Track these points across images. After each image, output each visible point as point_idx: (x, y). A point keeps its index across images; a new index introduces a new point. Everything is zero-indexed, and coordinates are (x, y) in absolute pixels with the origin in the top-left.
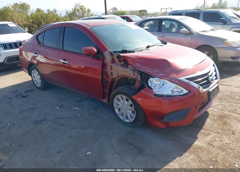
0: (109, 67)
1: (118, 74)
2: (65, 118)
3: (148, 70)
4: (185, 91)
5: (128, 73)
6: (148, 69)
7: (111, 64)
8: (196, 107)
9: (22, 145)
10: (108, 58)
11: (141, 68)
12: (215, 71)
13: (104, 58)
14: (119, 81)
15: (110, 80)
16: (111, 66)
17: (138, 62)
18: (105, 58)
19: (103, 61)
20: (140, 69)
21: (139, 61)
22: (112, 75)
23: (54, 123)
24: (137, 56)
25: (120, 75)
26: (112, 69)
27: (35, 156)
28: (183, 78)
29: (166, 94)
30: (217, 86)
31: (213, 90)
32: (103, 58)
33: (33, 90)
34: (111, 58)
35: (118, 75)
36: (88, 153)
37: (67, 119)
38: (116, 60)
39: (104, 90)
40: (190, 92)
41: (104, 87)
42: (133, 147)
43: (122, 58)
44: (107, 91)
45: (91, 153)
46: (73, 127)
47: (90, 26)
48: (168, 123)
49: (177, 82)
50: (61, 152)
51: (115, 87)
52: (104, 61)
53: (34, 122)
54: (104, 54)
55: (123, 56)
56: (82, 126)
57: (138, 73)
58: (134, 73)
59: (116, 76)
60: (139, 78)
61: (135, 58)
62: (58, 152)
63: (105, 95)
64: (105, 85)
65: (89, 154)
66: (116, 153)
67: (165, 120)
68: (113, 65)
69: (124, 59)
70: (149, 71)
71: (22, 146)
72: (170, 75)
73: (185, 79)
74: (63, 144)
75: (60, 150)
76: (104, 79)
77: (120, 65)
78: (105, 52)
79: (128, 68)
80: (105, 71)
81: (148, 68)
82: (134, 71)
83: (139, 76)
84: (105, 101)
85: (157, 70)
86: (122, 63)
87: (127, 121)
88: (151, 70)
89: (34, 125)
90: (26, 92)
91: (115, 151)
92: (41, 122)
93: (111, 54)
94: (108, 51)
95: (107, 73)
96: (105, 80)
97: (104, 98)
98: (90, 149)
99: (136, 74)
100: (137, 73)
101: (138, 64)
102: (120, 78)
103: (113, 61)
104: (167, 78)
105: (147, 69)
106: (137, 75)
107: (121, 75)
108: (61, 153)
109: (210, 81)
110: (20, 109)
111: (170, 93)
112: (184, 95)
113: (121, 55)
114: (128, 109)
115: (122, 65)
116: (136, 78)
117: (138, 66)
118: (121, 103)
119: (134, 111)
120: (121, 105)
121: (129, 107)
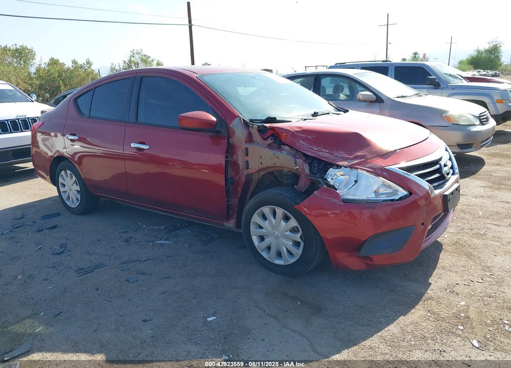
0: (241, 150)
1: (261, 163)
2: (144, 261)
3: (324, 154)
4: (402, 192)
5: (284, 160)
6: (324, 152)
7: (245, 145)
8: (423, 224)
9: (62, 312)
10: (239, 133)
11: (310, 150)
12: (450, 159)
13: (230, 134)
14: (260, 181)
15: (243, 179)
16: (247, 149)
17: (303, 139)
18: (234, 132)
19: (228, 141)
20: (308, 151)
21: (304, 136)
22: (247, 168)
23: (123, 271)
24: (300, 128)
25: (265, 167)
26: (247, 155)
27: (95, 331)
28: (395, 168)
29: (364, 197)
30: (458, 187)
31: (452, 193)
32: (228, 133)
33: (59, 214)
34: (246, 132)
35: (261, 167)
36: (209, 319)
37: (149, 261)
38: (256, 136)
39: (228, 201)
40: (411, 194)
41: (228, 194)
42: (299, 303)
43: (270, 132)
44: (235, 201)
45: (215, 318)
46: (167, 276)
47: (197, 74)
48: (370, 259)
49: (385, 174)
50: (150, 320)
51: (252, 194)
52: (230, 139)
53: (78, 271)
54: (231, 126)
55: (272, 128)
56: (185, 272)
57: (304, 161)
58: (295, 161)
59: (257, 169)
60: (305, 169)
61: (297, 131)
62: (145, 321)
63: (231, 213)
64: (230, 190)
65: (211, 321)
66: (267, 315)
67: (364, 252)
68: (250, 146)
69: (273, 133)
70: (326, 155)
71: (61, 315)
72: (368, 161)
73: (399, 168)
74: (151, 307)
75: (147, 318)
76: (229, 178)
77: (264, 146)
78: (232, 122)
79: (283, 151)
80: (233, 159)
81: (324, 150)
82: (295, 157)
83: (307, 165)
84: (231, 224)
85: (341, 152)
86: (270, 141)
87: (280, 262)
88: (329, 153)
89: (79, 275)
90: (44, 217)
91: (264, 311)
92: (94, 269)
93: (246, 124)
94: (238, 118)
95: (235, 164)
96: (231, 178)
97: (228, 218)
98: (212, 312)
99: (300, 161)
100: (302, 161)
101: (302, 142)
102: (263, 173)
103: (250, 139)
104: (364, 167)
105: (322, 152)
106: (302, 163)
107: (268, 166)
108: (150, 322)
109: (446, 175)
110: (40, 249)
111: (372, 196)
112: (401, 199)
113: (267, 125)
114: (287, 237)
115: (270, 146)
116: (300, 171)
117: (303, 145)
118: (271, 223)
119: (300, 241)
120: (269, 227)
121: (288, 233)
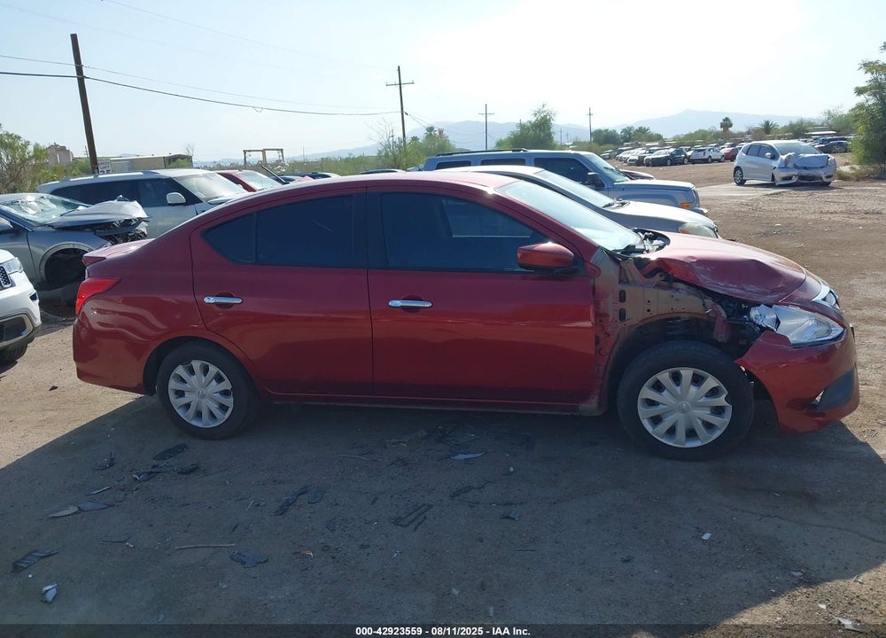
0: (611, 295)
1: (649, 310)
5: (685, 303)
6: (733, 287)
10: (609, 271)
15: (615, 336)
16: (623, 292)
17: (703, 272)
18: (598, 270)
21: (703, 268)
22: (623, 319)
25: (654, 315)
26: (623, 300)
28: (819, 300)
32: (588, 272)
34: (617, 269)
35: (648, 315)
36: (705, 538)
38: (635, 274)
45: (709, 534)
49: (816, 308)
53: (396, 523)
54: (592, 261)
57: (715, 301)
58: (703, 302)
59: (640, 319)
68: (626, 288)
77: (650, 286)
78: (592, 255)
79: (681, 291)
82: (700, 297)
83: (720, 307)
84: (593, 404)
86: (657, 279)
87: (695, 444)
88: (740, 289)
89: (411, 528)
92: (420, 514)
93: (612, 258)
94: (600, 249)
100: (712, 301)
101: (704, 277)
106: (714, 305)
107: (660, 313)
114: (701, 406)
115: (658, 286)
116: (713, 315)
117: (706, 281)
118: (673, 394)
119: (726, 404)
120: (671, 400)
121: (703, 399)
